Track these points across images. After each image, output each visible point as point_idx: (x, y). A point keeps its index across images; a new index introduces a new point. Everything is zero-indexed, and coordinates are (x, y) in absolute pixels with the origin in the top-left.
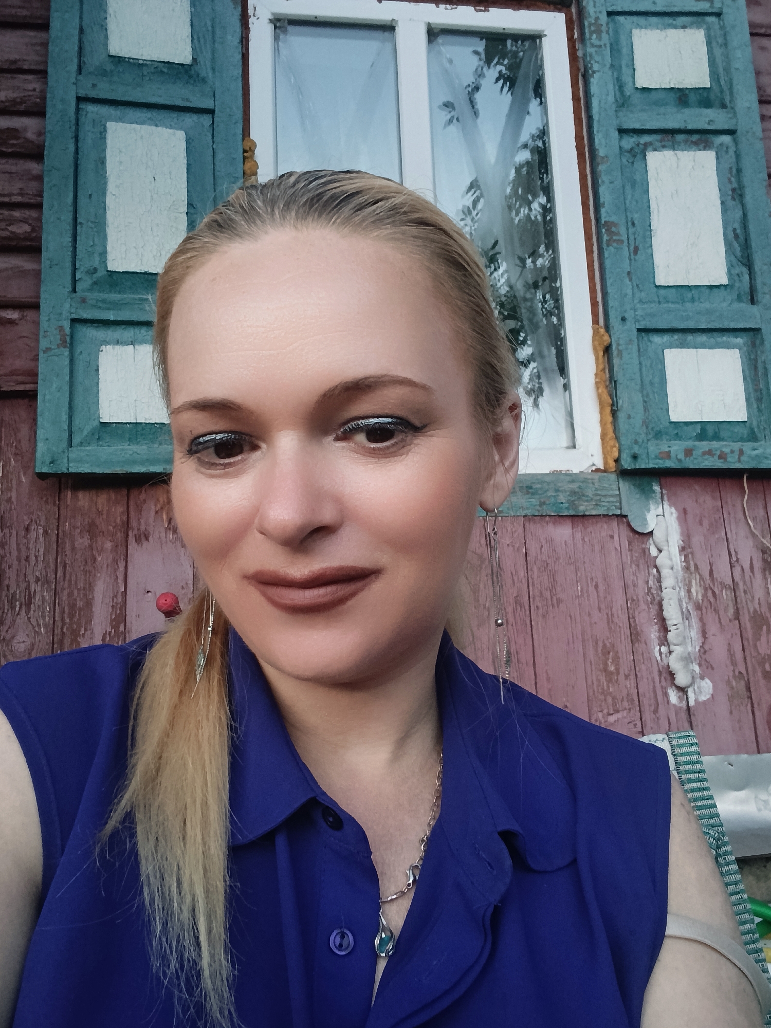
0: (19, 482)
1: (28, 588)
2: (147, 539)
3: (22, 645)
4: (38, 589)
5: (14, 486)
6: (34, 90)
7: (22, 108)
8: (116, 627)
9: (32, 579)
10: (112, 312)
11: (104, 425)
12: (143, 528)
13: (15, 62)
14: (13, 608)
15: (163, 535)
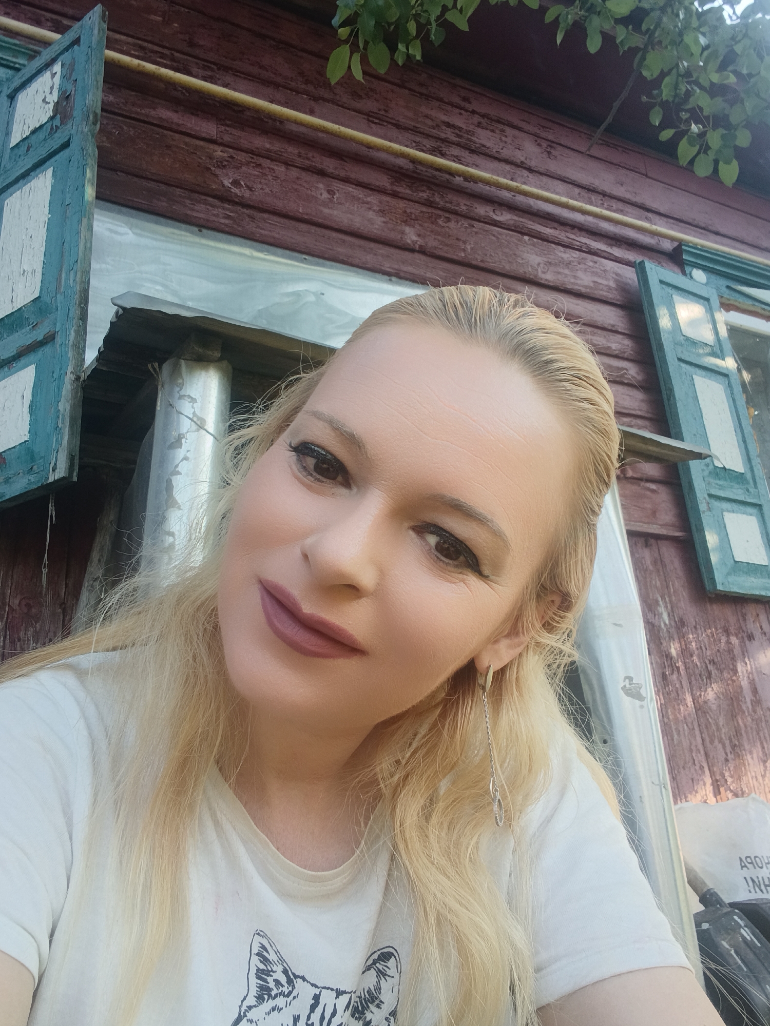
0: (683, 596)
1: (707, 667)
2: (754, 639)
3: (714, 706)
4: (712, 669)
5: (682, 599)
6: (628, 346)
7: (626, 355)
8: (755, 696)
9: (708, 662)
10: (721, 491)
11: (736, 562)
12: (749, 632)
13: (613, 326)
14: (703, 680)
15: (761, 637)
